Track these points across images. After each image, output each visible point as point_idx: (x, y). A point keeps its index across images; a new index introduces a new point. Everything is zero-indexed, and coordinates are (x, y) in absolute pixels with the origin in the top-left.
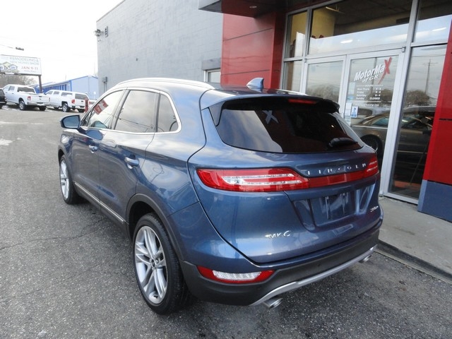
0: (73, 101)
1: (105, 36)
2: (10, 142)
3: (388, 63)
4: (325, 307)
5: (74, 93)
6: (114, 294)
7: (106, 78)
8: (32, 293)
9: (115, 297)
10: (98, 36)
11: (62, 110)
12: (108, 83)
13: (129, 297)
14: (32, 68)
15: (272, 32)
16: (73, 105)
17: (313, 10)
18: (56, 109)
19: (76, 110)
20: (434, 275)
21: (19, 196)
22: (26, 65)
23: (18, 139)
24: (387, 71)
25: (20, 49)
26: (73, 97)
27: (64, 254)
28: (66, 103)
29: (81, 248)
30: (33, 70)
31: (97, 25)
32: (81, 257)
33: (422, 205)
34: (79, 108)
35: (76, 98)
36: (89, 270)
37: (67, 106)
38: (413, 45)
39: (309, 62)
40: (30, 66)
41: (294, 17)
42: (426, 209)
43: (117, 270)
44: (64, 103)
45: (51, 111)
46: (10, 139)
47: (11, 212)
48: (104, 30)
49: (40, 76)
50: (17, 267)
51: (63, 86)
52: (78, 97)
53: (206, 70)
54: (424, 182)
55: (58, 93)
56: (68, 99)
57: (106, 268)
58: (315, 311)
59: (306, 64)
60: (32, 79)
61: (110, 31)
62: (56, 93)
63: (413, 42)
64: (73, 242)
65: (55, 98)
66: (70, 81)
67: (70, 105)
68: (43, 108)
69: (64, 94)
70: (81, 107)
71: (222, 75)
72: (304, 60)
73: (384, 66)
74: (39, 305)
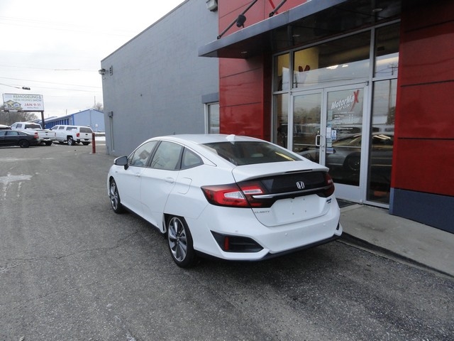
0: (78, 135)
1: (109, 74)
2: (31, 176)
3: (356, 94)
4: (308, 283)
5: (79, 127)
6: (153, 282)
7: (112, 112)
8: (93, 284)
9: (154, 284)
10: (103, 74)
11: (67, 144)
12: (114, 117)
13: (164, 283)
14: (35, 105)
15: (261, 70)
16: (78, 138)
17: (294, 52)
18: (61, 143)
19: (81, 143)
20: (394, 259)
21: (58, 220)
22: (29, 103)
23: (37, 173)
24: (356, 100)
25: (26, 89)
26: (78, 131)
27: (108, 259)
28: (71, 136)
29: (120, 255)
30: (36, 106)
31: (102, 65)
32: (122, 261)
33: (392, 208)
34: (84, 140)
35: (81, 131)
36: (130, 268)
37: (73, 140)
38: (374, 79)
39: (294, 94)
40: (33, 103)
41: (279, 57)
42: (396, 212)
43: (152, 268)
44: (69, 137)
45: (57, 145)
46: (30, 174)
47: (56, 233)
48: (109, 69)
49: (42, 112)
50: (76, 269)
51: (65, 120)
52: (82, 130)
53: (206, 104)
54: (392, 190)
55: (63, 128)
56: (73, 133)
57: (143, 267)
58: (301, 286)
59: (292, 96)
60: (33, 115)
61: (115, 70)
62: (61, 128)
63: (374, 77)
64: (113, 251)
65: (61, 132)
66: (72, 115)
67: (75, 138)
68: (49, 143)
69: (68, 129)
70: (86, 140)
71: (220, 107)
72: (289, 93)
73: (354, 97)
74: (101, 291)
